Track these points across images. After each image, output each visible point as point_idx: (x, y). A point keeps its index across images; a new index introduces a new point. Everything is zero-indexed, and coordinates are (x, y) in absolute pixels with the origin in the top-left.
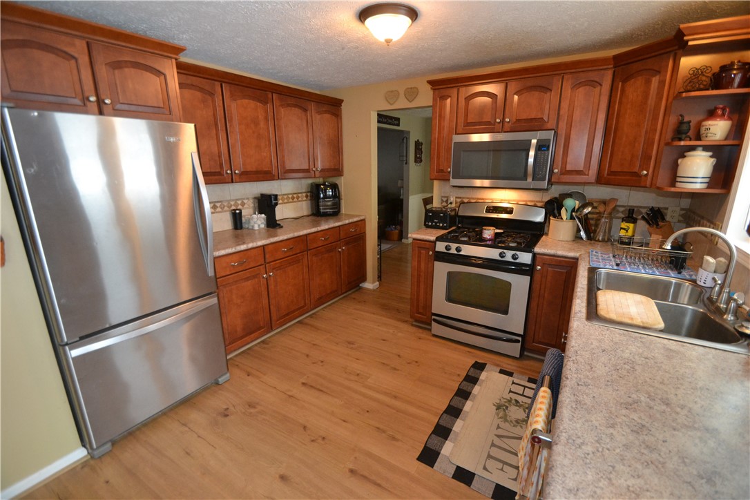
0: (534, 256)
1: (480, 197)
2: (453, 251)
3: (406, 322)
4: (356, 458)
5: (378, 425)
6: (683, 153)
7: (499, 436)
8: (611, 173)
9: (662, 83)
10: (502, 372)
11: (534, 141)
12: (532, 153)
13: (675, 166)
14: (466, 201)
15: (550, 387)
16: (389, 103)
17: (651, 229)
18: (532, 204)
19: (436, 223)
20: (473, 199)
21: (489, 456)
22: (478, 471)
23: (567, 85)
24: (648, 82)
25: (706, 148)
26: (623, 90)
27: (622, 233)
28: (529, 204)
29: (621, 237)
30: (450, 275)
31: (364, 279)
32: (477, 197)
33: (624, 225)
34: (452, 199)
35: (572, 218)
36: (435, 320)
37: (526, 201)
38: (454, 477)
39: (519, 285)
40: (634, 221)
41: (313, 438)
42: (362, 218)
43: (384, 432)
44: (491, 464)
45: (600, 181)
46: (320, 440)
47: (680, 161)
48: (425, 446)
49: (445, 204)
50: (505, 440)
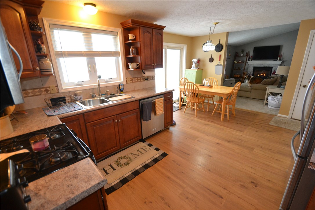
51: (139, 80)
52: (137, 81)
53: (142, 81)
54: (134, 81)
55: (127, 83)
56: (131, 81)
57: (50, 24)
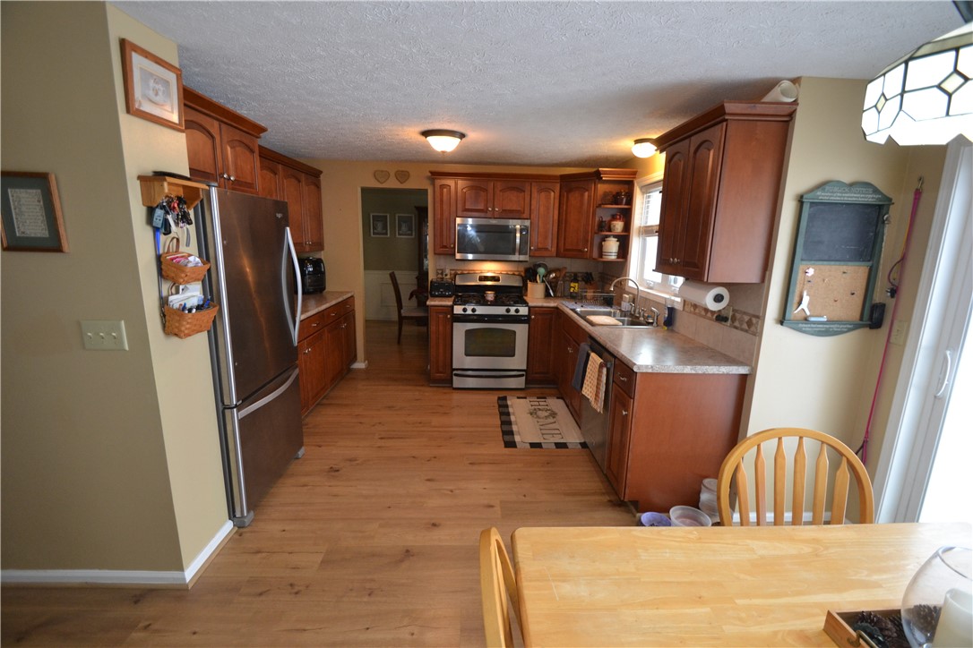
0: (530, 308)
2: (469, 312)
3: (422, 386)
4: (466, 459)
6: (604, 239)
7: (541, 425)
8: (565, 250)
9: (589, 196)
10: (518, 398)
11: (518, 227)
12: (518, 235)
13: (601, 247)
14: (459, 272)
15: (593, 351)
16: (378, 181)
17: (586, 286)
18: (511, 272)
19: (441, 291)
20: (465, 271)
21: (543, 434)
22: (542, 441)
23: (534, 190)
24: (582, 195)
25: (615, 236)
26: (567, 197)
27: (572, 290)
29: (571, 292)
30: (468, 333)
31: (354, 359)
32: (470, 269)
33: (572, 285)
34: (447, 272)
35: (543, 281)
36: (456, 375)
38: (531, 447)
39: (521, 331)
40: (577, 282)
41: (427, 460)
42: (349, 295)
43: (472, 443)
44: (546, 437)
45: (558, 255)
46: (433, 459)
47: (603, 243)
48: (505, 442)
49: (440, 276)
50: (546, 426)
55: (683, 310)
56: (692, 309)
57: (641, 188)
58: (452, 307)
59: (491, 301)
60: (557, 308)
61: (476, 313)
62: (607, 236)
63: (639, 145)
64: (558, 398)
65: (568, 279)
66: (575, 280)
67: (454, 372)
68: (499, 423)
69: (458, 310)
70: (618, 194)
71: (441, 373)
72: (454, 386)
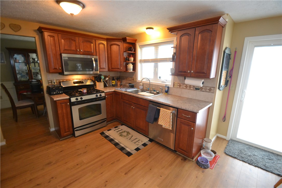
0: (105, 93)
1: (67, 79)
4: (121, 172)
5: (111, 163)
6: (127, 64)
7: (130, 139)
8: (112, 68)
10: (108, 131)
11: (93, 59)
12: (94, 62)
13: (127, 67)
14: (61, 81)
17: (118, 81)
18: (87, 79)
19: (57, 92)
20: (65, 80)
21: (134, 143)
22: (137, 146)
25: (131, 63)
26: (110, 47)
27: (113, 83)
28: (86, 79)
29: (112, 85)
32: (66, 79)
33: (113, 81)
34: (55, 81)
36: (76, 131)
37: (85, 78)
38: (137, 151)
40: (114, 80)
41: (104, 185)
43: (114, 162)
44: (137, 143)
45: (109, 70)
46: (107, 183)
47: (127, 65)
48: (125, 154)
50: (131, 139)
51: (188, 88)
52: (185, 87)
53: (192, 90)
54: (181, 87)
55: (174, 87)
56: (178, 87)
57: (139, 46)
58: (70, 99)
59: (85, 93)
60: (114, 91)
61: (83, 99)
62: (129, 63)
63: (148, 30)
64: (122, 125)
65: (111, 79)
66: (113, 79)
67: (75, 130)
68: (114, 146)
69: (73, 100)
70: (131, 48)
71: (68, 132)
72: (76, 136)
